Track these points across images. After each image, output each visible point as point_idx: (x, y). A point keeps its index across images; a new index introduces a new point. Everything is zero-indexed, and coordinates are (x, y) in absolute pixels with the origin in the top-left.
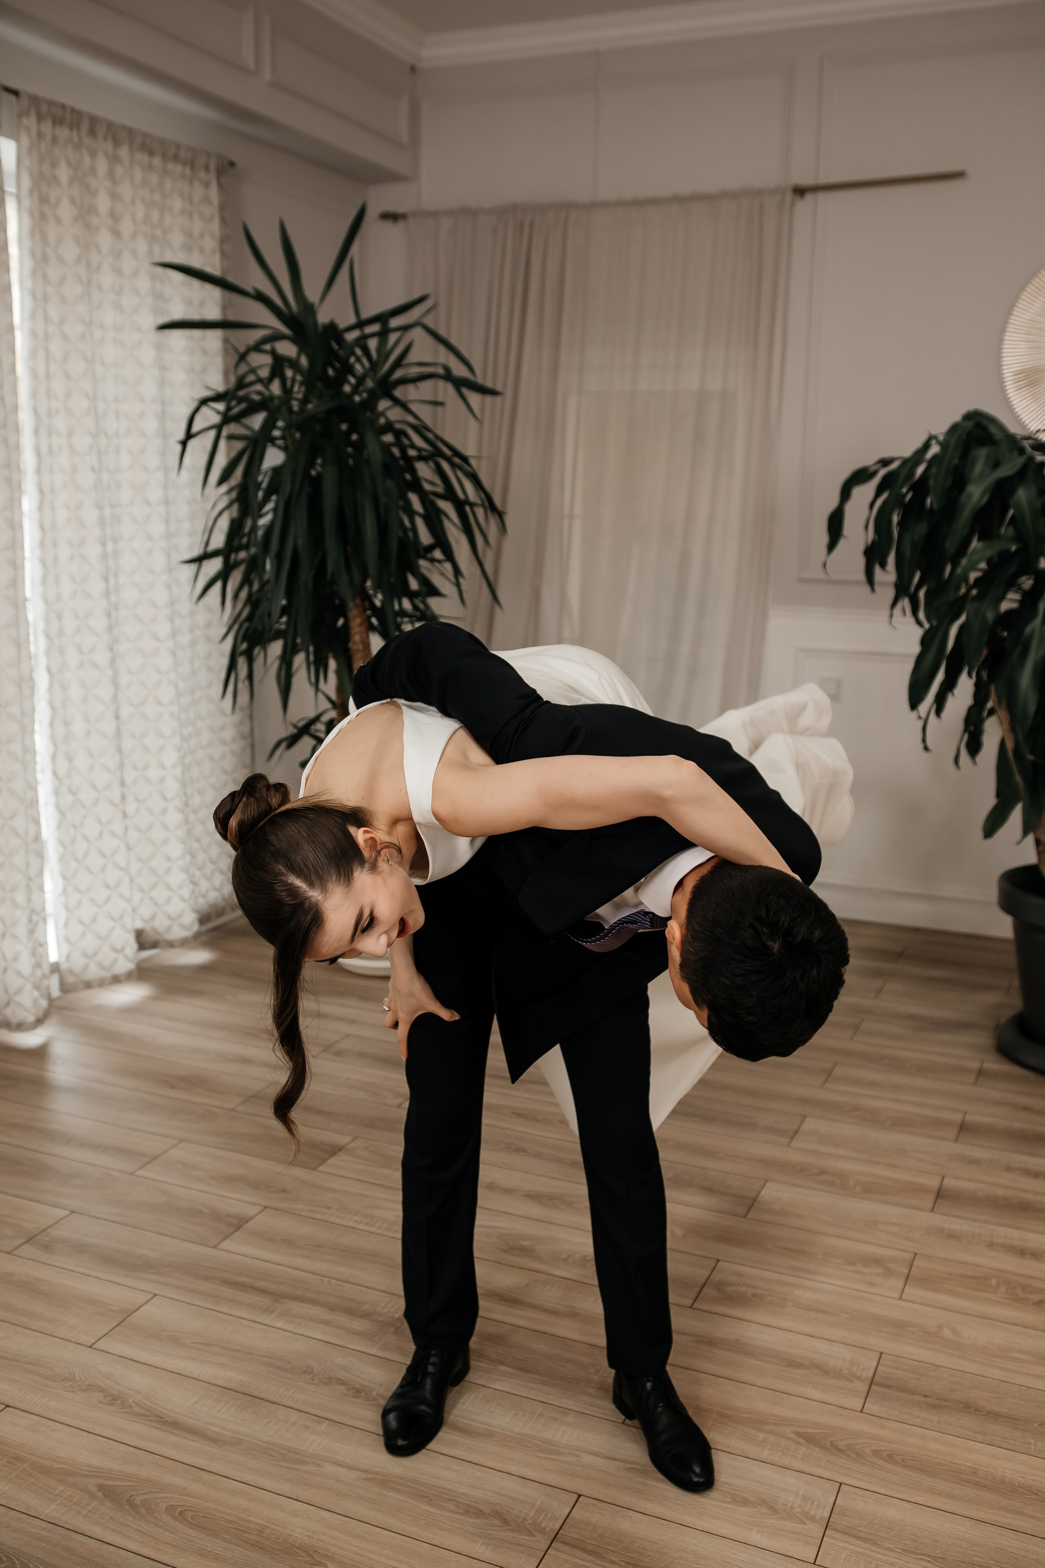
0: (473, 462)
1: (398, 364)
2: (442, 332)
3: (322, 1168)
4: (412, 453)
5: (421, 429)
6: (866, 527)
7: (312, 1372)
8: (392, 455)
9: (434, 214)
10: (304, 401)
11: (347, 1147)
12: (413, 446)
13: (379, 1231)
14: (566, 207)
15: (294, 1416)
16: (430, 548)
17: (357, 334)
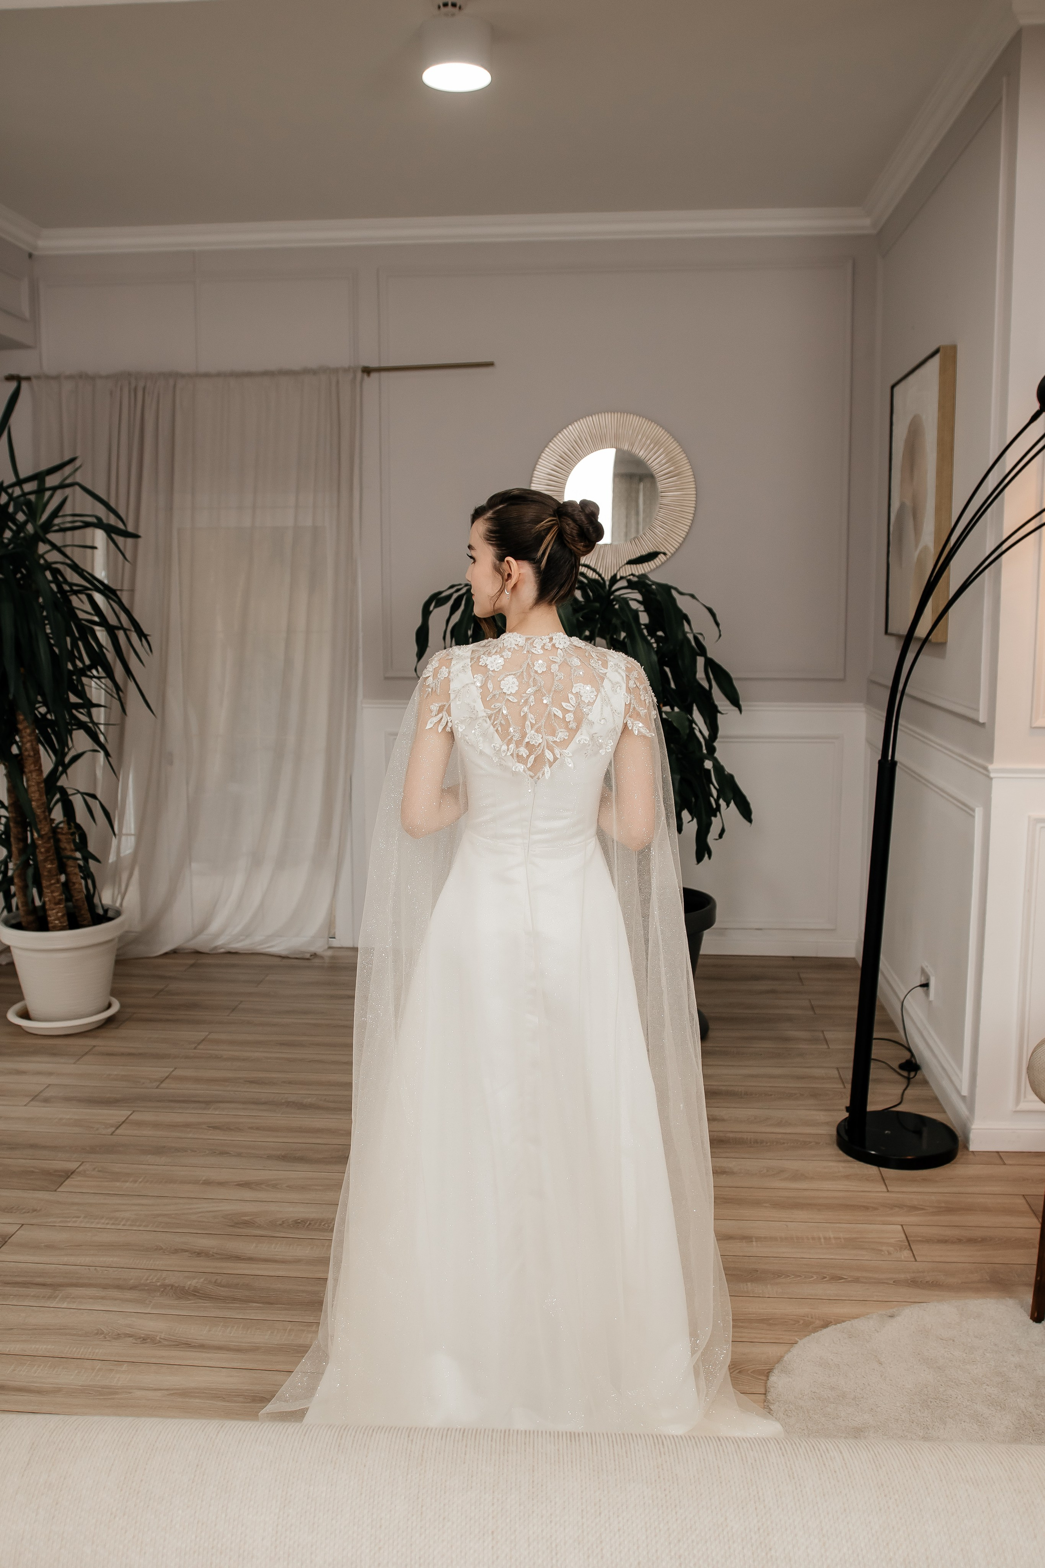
0: (119, 593)
1: (55, 514)
2: (89, 487)
3: (58, 1190)
4: (67, 588)
5: (75, 568)
6: (444, 638)
7: (102, 1333)
8: (51, 591)
9: (57, 378)
11: (78, 1170)
12: (65, 581)
13: (125, 1228)
14: (175, 376)
15: (99, 1365)
16: (90, 668)
17: (17, 491)
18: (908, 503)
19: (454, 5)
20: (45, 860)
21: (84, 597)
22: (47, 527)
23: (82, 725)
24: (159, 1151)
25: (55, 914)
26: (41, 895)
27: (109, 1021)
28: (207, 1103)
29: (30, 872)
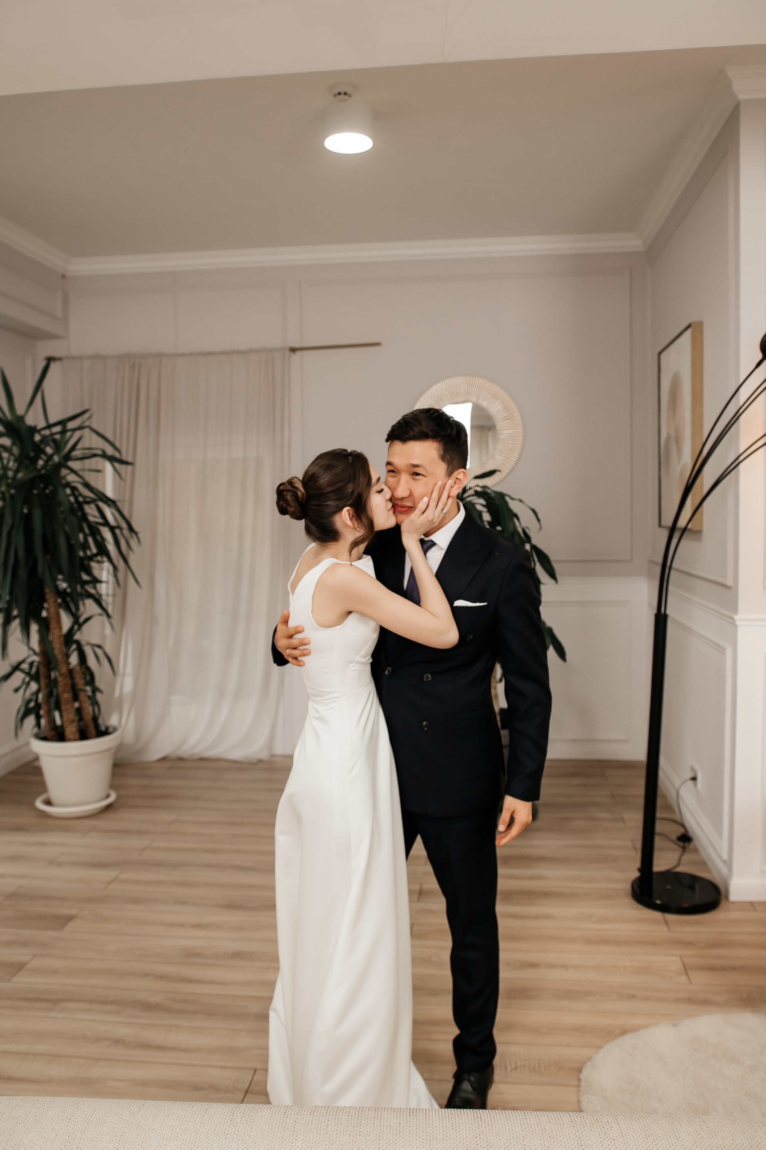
0: (118, 503)
1: (73, 448)
3: (63, 929)
4: (81, 499)
5: (87, 485)
8: (69, 501)
9: (80, 358)
10: (17, 471)
11: (78, 915)
12: (80, 495)
14: (161, 355)
15: (82, 1061)
16: (96, 555)
17: (47, 432)
18: (673, 433)
19: (345, 94)
20: (64, 692)
21: (93, 506)
22: (68, 457)
23: (90, 596)
24: (137, 901)
25: (71, 730)
26: (61, 716)
27: (109, 807)
28: (173, 866)
29: (53, 700)
